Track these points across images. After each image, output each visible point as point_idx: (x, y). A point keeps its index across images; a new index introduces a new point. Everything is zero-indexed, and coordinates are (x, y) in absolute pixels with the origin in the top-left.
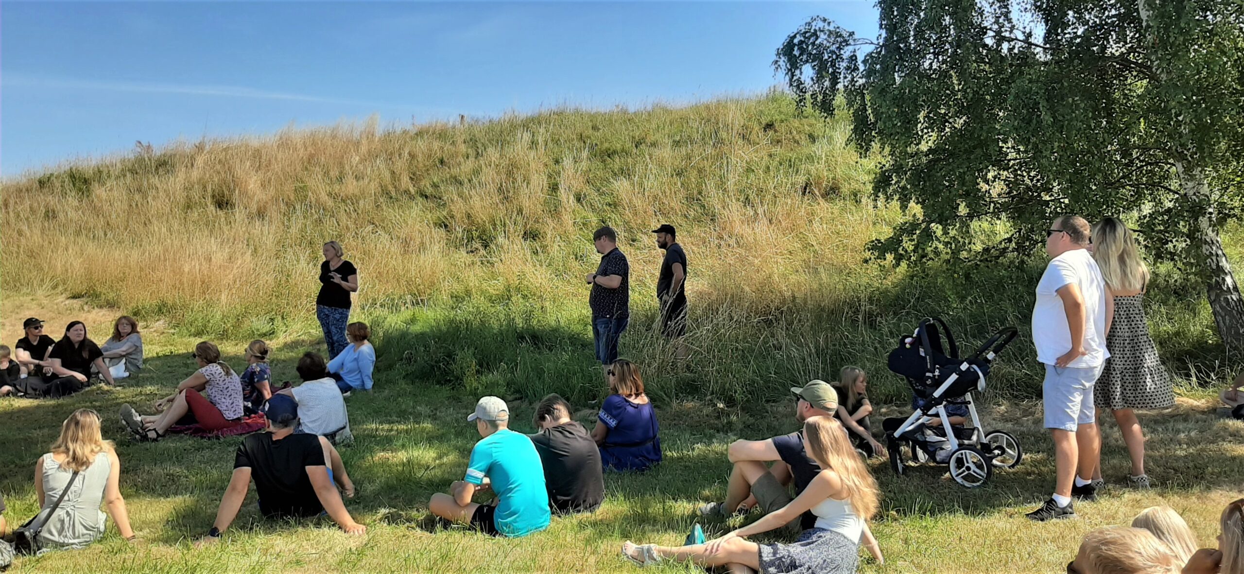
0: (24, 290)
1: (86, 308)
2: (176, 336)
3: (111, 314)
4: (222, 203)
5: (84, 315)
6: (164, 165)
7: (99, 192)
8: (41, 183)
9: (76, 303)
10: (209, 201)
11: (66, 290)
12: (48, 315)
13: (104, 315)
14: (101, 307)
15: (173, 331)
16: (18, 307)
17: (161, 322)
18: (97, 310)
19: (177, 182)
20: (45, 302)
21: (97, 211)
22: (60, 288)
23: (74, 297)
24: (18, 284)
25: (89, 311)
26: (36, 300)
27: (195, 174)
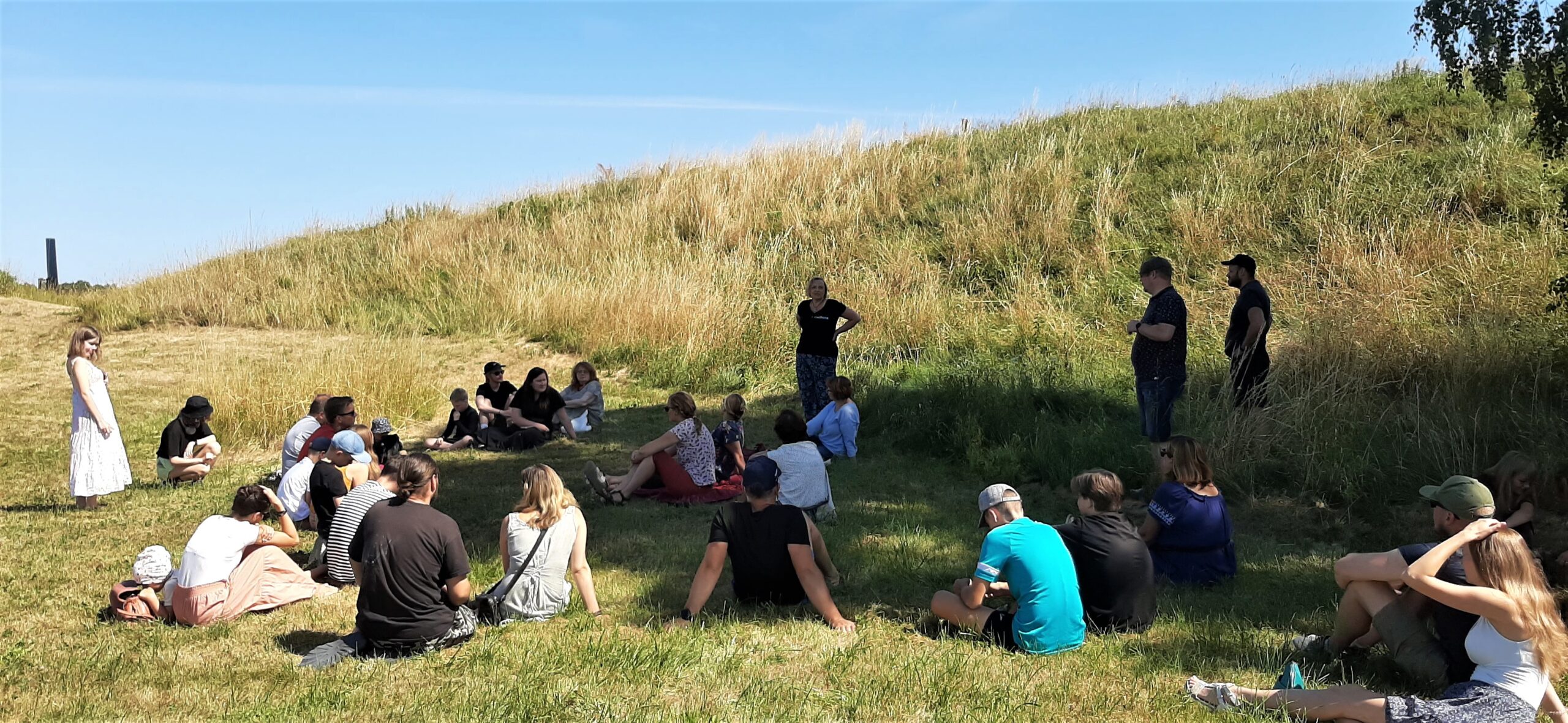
0: (484, 331)
1: (546, 352)
2: (639, 387)
3: (572, 359)
4: (688, 233)
5: (544, 360)
6: (626, 190)
7: (559, 222)
8: (501, 213)
9: (536, 347)
10: (673, 231)
11: (525, 332)
12: (507, 360)
13: (565, 361)
14: (562, 352)
15: (635, 381)
16: (477, 350)
17: (624, 371)
18: (557, 355)
19: (639, 210)
20: (505, 345)
21: (557, 245)
22: (521, 330)
23: (534, 341)
24: (477, 325)
25: (549, 357)
26: (495, 342)
27: (660, 201)
